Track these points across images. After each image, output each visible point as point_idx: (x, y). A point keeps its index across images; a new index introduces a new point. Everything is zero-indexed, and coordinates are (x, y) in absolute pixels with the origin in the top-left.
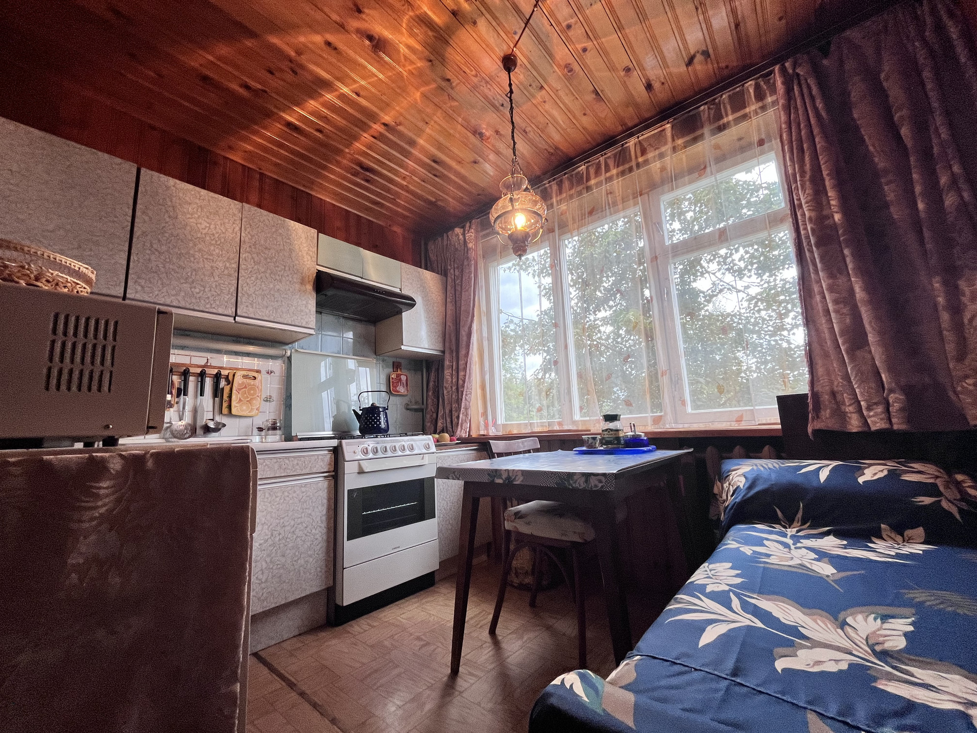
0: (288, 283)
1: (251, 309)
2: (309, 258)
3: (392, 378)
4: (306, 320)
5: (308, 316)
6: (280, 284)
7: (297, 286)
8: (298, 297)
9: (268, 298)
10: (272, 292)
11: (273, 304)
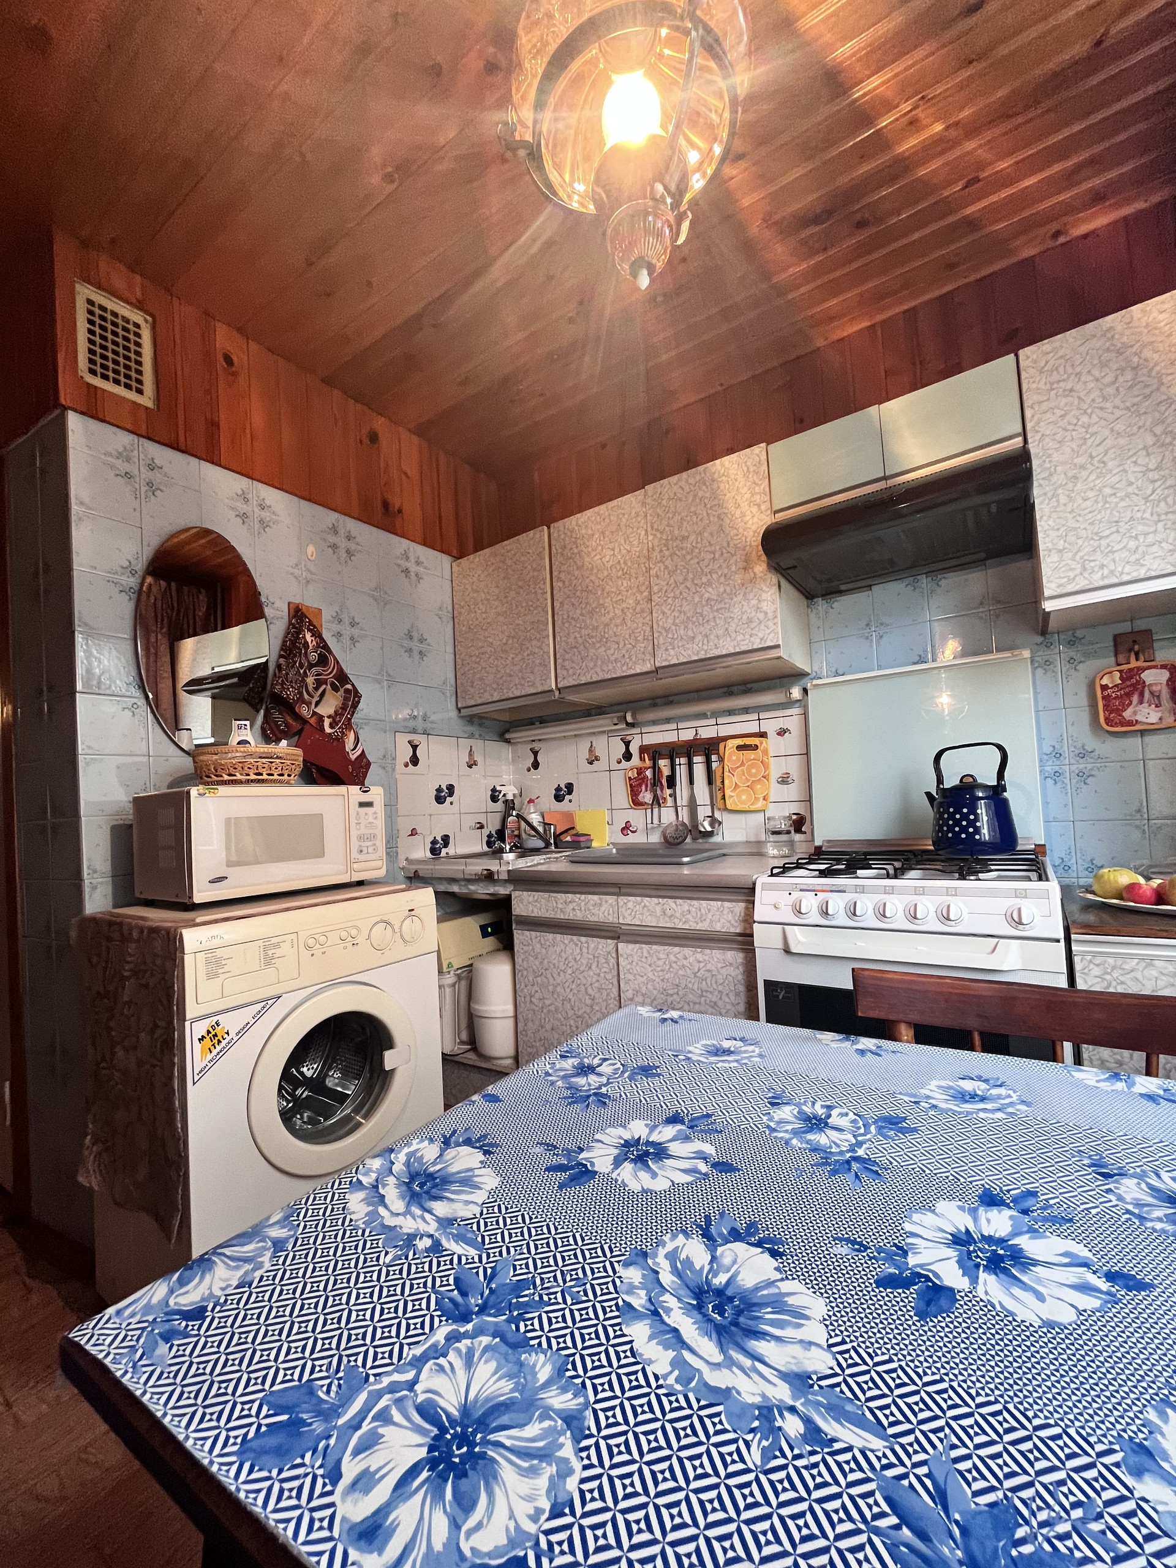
0: (722, 579)
1: (672, 652)
2: (754, 509)
3: (1104, 688)
4: (761, 635)
5: (762, 626)
6: (710, 590)
7: (738, 578)
8: (740, 597)
9: (694, 623)
10: (699, 611)
11: (702, 628)
